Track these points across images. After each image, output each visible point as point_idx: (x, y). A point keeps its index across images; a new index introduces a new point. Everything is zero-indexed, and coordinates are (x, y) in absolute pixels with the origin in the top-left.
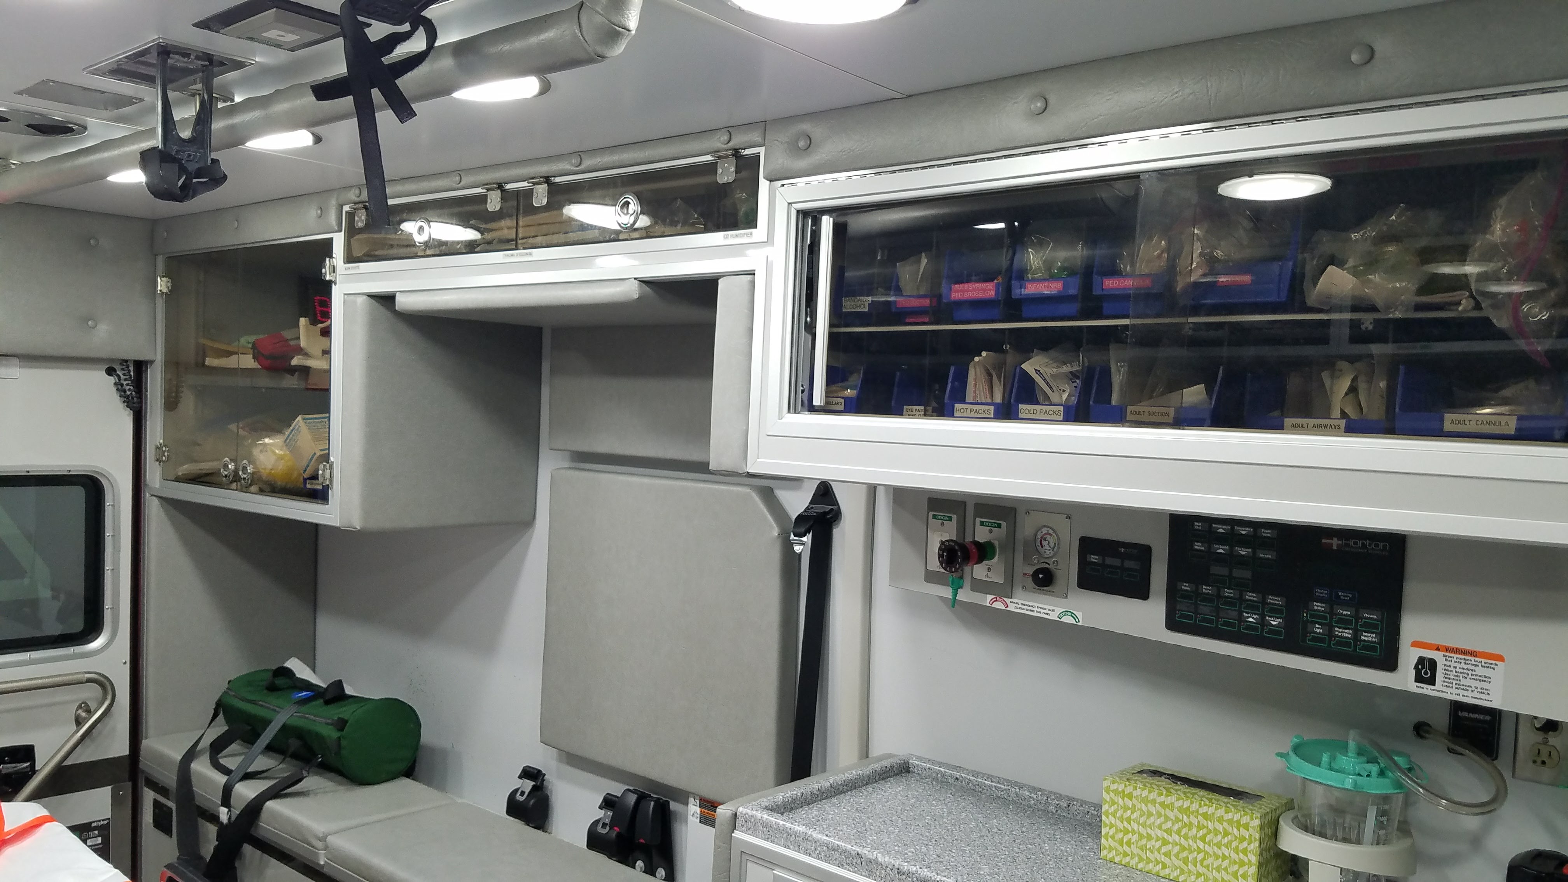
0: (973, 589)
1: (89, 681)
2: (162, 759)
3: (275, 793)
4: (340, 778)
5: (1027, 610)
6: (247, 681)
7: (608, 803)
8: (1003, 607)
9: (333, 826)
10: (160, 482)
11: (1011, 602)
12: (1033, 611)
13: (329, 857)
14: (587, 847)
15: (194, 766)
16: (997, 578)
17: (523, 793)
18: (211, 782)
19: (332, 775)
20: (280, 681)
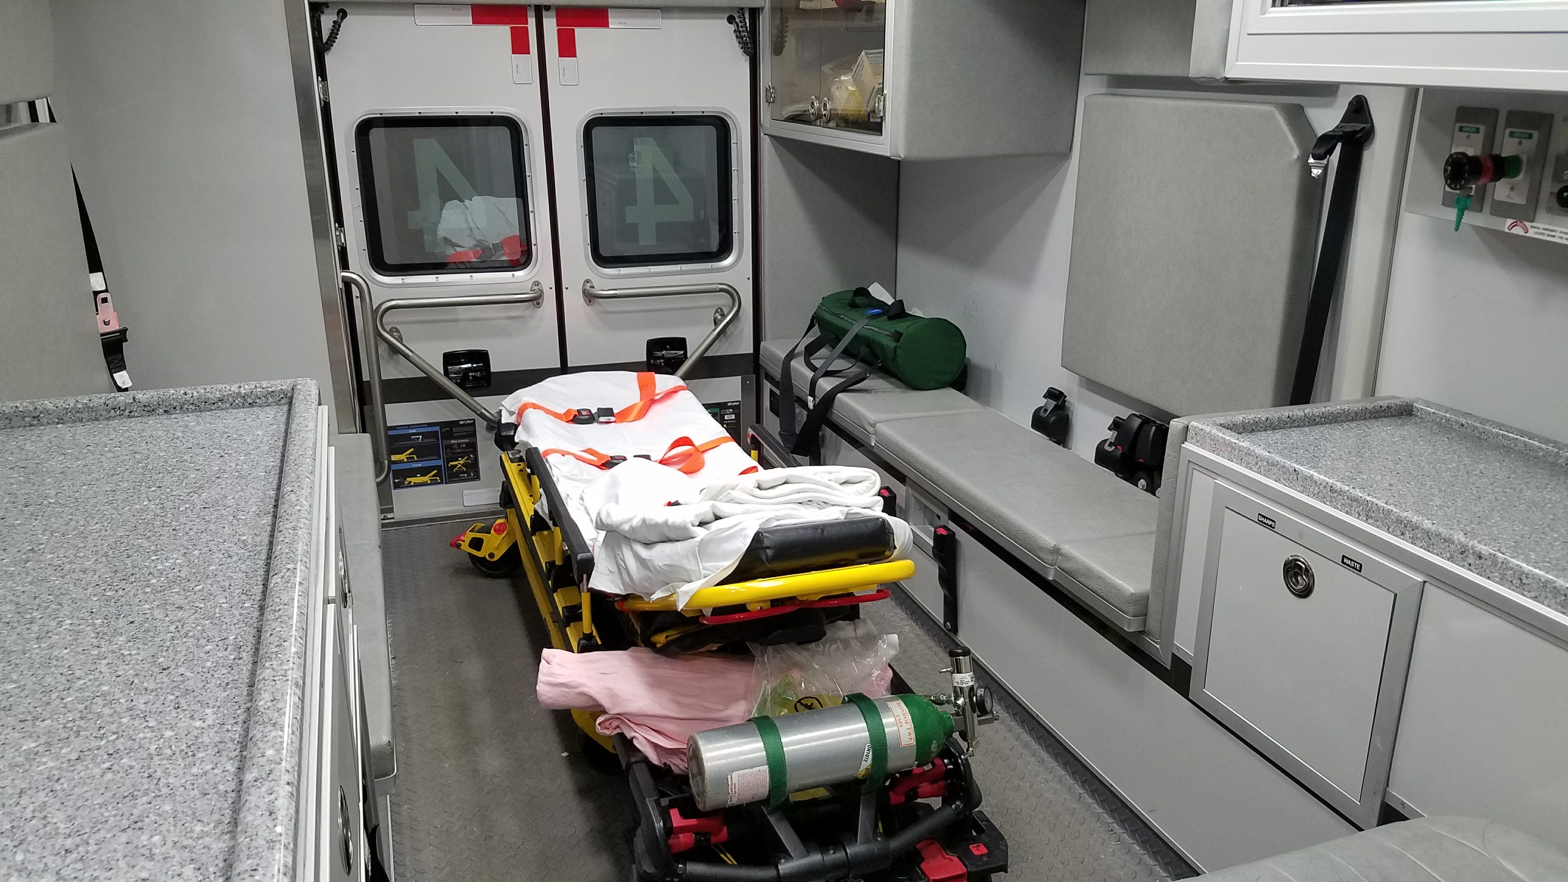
0: (1493, 213)
1: (721, 290)
2: (773, 357)
3: (843, 388)
4: (899, 383)
5: (1548, 235)
6: (835, 298)
7: (1117, 425)
8: (1522, 233)
9: (883, 417)
10: (770, 121)
11: (1532, 227)
12: (1554, 236)
13: (877, 440)
14: (1096, 461)
15: (793, 363)
16: (1519, 199)
17: (1046, 410)
18: (803, 376)
19: (894, 380)
20: (859, 300)
